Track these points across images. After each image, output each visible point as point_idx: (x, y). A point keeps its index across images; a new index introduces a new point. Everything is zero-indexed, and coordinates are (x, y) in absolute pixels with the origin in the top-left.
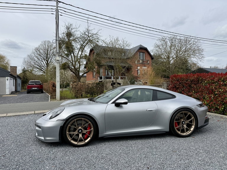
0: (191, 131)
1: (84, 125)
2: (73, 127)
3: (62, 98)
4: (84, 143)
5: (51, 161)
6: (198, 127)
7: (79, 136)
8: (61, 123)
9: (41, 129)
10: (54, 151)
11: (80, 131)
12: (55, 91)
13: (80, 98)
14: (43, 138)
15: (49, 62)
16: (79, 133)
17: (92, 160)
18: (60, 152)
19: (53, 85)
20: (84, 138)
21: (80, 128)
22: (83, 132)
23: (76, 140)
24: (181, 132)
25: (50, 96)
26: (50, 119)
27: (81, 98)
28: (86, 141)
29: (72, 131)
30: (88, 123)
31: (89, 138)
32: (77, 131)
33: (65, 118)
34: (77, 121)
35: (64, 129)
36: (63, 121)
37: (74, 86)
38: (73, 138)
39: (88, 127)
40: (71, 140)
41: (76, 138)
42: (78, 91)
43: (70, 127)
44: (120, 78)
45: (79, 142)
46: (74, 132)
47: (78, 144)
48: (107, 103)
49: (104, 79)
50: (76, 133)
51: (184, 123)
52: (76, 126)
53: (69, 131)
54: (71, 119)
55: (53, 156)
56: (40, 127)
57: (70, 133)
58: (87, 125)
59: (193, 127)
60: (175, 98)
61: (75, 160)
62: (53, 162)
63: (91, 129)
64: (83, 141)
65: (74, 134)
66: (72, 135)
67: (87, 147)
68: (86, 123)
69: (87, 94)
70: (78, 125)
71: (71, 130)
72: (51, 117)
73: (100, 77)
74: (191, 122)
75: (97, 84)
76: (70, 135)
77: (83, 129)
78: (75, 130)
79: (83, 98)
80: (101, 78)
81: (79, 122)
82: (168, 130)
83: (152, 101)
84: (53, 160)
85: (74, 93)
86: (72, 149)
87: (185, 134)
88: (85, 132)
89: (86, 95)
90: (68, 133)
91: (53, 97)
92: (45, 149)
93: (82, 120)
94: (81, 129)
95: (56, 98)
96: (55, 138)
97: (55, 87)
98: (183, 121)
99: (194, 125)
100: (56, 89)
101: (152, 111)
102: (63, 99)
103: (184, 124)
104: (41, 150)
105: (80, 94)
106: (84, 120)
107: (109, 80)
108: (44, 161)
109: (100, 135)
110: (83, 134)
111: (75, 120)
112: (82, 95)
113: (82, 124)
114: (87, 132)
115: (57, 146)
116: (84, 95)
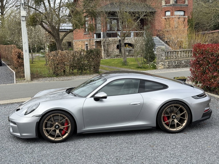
0: (182, 127)
1: (60, 121)
2: (49, 122)
3: (34, 76)
4: (62, 139)
5: (29, 154)
6: (193, 121)
7: (56, 132)
8: (37, 119)
9: (16, 126)
10: (31, 146)
11: (57, 127)
12: (22, 65)
13: (61, 75)
14: (19, 134)
15: (4, 4)
16: (56, 128)
17: (68, 153)
18: (37, 148)
19: (18, 55)
20: (61, 134)
21: (57, 123)
22: (61, 128)
23: (53, 136)
24: (170, 128)
25: (14, 73)
26: (25, 115)
27: (63, 76)
28: (64, 137)
29: (49, 126)
30: (65, 118)
31: (67, 134)
32: (54, 127)
33: (41, 114)
34: (53, 116)
35: (41, 125)
36: (39, 117)
37: (52, 58)
38: (50, 134)
39: (65, 123)
40: (48, 136)
41: (53, 133)
42: (58, 64)
43: (46, 123)
44: (132, 34)
45: (56, 137)
46: (51, 128)
47: (55, 140)
48: (86, 97)
49: (104, 37)
50: (53, 128)
51: (174, 117)
52: (52, 122)
53: (46, 127)
54: (47, 115)
55: (30, 151)
56: (15, 123)
57: (47, 129)
58: (64, 120)
59: (186, 121)
60: (167, 88)
61: (52, 154)
62: (31, 155)
63: (68, 125)
64: (60, 137)
65: (51, 130)
66: (49, 131)
67: (64, 143)
68: (63, 119)
69: (73, 70)
70: (54, 120)
71: (47, 125)
72: (26, 112)
73: (96, 34)
74: (183, 116)
75: (89, 53)
76: (47, 130)
77: (60, 124)
78: (51, 126)
79: (67, 75)
80: (99, 36)
81: (56, 118)
82: (155, 125)
83: (138, 93)
84: (31, 153)
85: (52, 69)
86: (49, 145)
87: (175, 130)
88: (62, 127)
89: (71, 70)
90: (44, 128)
91: (20, 75)
92: (22, 145)
93: (58, 115)
94: (58, 125)
95: (24, 76)
96: (32, 134)
97: (23, 59)
98: (173, 115)
99: (186, 120)
100: (23, 62)
101: (136, 104)
102: (35, 78)
103: (174, 119)
104: (18, 146)
105: (62, 70)
106: (60, 116)
107: (113, 38)
108: (23, 155)
109: (78, 131)
110: (61, 130)
111: (52, 115)
112: (64, 71)
113: (58, 120)
114: (64, 128)
115: (34, 142)
116: (68, 71)
